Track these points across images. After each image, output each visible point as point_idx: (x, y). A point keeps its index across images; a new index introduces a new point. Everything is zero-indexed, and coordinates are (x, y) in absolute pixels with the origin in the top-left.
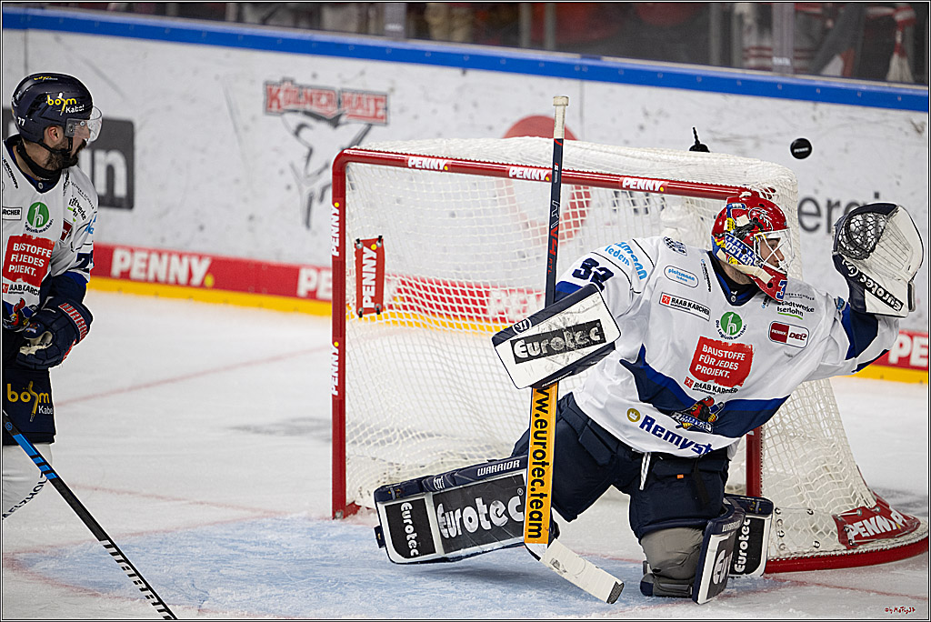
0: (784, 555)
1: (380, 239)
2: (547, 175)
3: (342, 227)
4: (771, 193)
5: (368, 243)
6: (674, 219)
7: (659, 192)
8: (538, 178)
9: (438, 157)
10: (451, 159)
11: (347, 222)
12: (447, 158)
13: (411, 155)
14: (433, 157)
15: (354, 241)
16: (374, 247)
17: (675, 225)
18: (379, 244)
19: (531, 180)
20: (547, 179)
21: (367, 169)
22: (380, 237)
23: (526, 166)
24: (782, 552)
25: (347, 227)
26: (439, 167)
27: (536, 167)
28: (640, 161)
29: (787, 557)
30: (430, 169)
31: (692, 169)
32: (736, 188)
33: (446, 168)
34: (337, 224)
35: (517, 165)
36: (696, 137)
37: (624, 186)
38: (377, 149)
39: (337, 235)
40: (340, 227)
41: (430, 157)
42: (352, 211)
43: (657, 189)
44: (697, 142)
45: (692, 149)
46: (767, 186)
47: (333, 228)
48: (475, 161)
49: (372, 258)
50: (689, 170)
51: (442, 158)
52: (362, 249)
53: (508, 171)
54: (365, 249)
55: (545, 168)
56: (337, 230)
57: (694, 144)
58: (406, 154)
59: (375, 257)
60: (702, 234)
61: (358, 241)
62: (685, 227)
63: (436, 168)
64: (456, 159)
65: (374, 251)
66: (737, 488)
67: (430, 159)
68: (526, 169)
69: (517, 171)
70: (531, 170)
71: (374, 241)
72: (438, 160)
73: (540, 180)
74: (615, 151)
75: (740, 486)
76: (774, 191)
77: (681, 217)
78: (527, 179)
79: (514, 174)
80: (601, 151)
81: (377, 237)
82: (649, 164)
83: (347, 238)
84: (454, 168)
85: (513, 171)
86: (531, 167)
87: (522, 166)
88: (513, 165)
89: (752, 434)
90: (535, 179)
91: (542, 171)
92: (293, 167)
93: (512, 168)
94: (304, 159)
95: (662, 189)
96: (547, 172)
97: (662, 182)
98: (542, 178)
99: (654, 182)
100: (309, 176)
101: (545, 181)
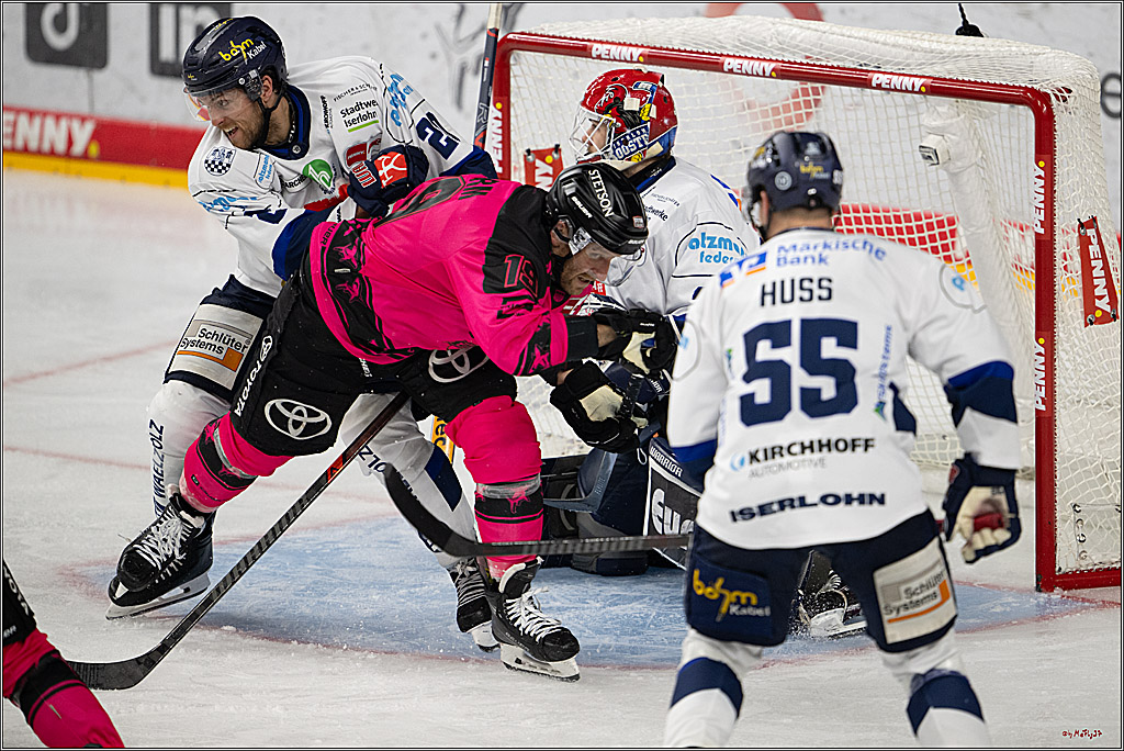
0: (1085, 565)
1: (557, 149)
2: (773, 70)
3: (506, 135)
4: (1066, 95)
5: (541, 155)
6: (939, 123)
7: (920, 92)
8: (761, 74)
9: (631, 45)
10: (648, 47)
11: (512, 128)
12: (642, 46)
13: (595, 41)
14: (625, 44)
15: (522, 151)
16: (549, 159)
17: (939, 131)
18: (555, 156)
19: (753, 75)
20: (774, 74)
21: (537, 58)
22: (557, 146)
23: (746, 57)
24: (1083, 563)
25: (512, 133)
26: (632, 57)
27: (758, 59)
28: (894, 50)
29: (1089, 568)
30: (620, 61)
31: (963, 64)
32: (1020, 87)
33: (641, 59)
34: (500, 131)
35: (734, 56)
36: (963, 16)
37: (874, 85)
38: (551, 34)
39: (500, 146)
40: (502, 135)
41: (620, 44)
42: (519, 112)
43: (916, 89)
44: (965, 22)
45: (960, 32)
46: (1060, 85)
47: (494, 136)
48: (679, 50)
49: (547, 175)
50: (958, 65)
51: (636, 46)
52: (534, 162)
53: (723, 64)
54: (538, 163)
55: (771, 60)
56: (500, 138)
57: (961, 25)
58: (589, 40)
59: (551, 173)
60: (976, 143)
61: (529, 151)
62: (954, 134)
63: (629, 59)
64: (655, 48)
65: (550, 165)
66: (1023, 471)
67: (620, 47)
68: (746, 62)
69: (734, 63)
70: (752, 62)
71: (549, 152)
72: (631, 48)
73: (764, 76)
74: (861, 35)
75: (1029, 468)
76: (1069, 91)
77: (949, 121)
78: (747, 74)
79: (730, 67)
80: (843, 35)
81: (553, 146)
82: (906, 53)
83: (512, 148)
84: (653, 60)
85: (729, 63)
86: (752, 58)
87: (740, 57)
88: (728, 56)
89: (1043, 408)
90: (758, 75)
91: (766, 64)
92: (438, 28)
93: (728, 60)
94: (454, 19)
95: (923, 89)
96: (773, 65)
97: (923, 80)
98: (767, 74)
99: (912, 79)
100: (460, 41)
101: (771, 76)
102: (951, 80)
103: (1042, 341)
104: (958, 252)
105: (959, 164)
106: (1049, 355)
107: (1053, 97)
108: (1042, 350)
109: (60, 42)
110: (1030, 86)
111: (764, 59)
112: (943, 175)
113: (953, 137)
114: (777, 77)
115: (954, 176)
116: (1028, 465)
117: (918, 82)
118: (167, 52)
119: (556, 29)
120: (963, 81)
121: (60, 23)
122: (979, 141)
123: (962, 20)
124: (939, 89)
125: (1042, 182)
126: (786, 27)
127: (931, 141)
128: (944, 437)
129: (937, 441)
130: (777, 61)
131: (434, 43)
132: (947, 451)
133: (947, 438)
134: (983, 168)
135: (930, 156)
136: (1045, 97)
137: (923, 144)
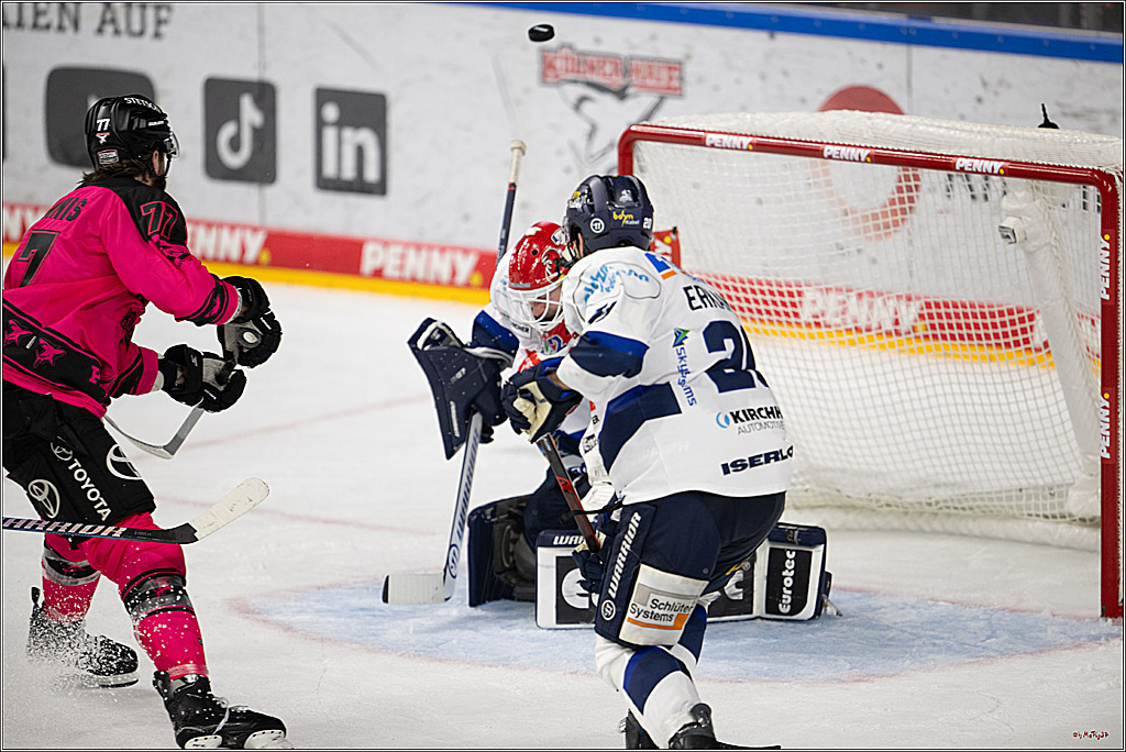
1: (675, 231)
2: (868, 156)
5: (660, 236)
6: (1017, 206)
7: (999, 174)
8: (857, 159)
9: (741, 135)
10: (756, 136)
12: (751, 136)
13: (709, 132)
14: (736, 134)
16: (667, 240)
17: (1016, 214)
18: (673, 237)
19: (849, 160)
20: (869, 159)
22: (675, 228)
23: (844, 145)
26: (742, 145)
27: (855, 146)
30: (731, 148)
32: (1088, 169)
33: (751, 147)
35: (834, 144)
36: (1045, 115)
37: (958, 168)
41: (731, 134)
43: (996, 172)
44: (1046, 120)
45: (1041, 127)
51: (746, 135)
53: (823, 151)
55: (866, 147)
57: (1042, 122)
58: (703, 131)
59: (670, 252)
62: (1030, 217)
63: (739, 147)
64: (762, 137)
65: (669, 245)
66: (1090, 520)
67: (732, 137)
68: (844, 148)
69: (833, 150)
70: (849, 149)
71: (667, 233)
72: (741, 138)
73: (860, 161)
74: (948, 126)
75: (1095, 517)
77: (1025, 205)
78: (844, 160)
79: (829, 153)
80: (932, 127)
81: (670, 228)
84: (759, 147)
85: (828, 150)
86: (849, 146)
87: (839, 145)
88: (828, 144)
89: (1108, 456)
90: (854, 161)
91: (861, 150)
92: (573, 146)
93: (827, 147)
94: (585, 138)
95: (1002, 172)
96: (868, 151)
97: (1002, 163)
98: (863, 159)
99: (992, 162)
100: (592, 156)
101: (866, 161)
102: (1026, 163)
103: (1107, 396)
104: (1037, 341)
105: (1035, 243)
106: (1113, 409)
107: (1117, 179)
108: (1107, 404)
109: (234, 161)
110: (1096, 168)
111: (860, 147)
112: (1020, 253)
113: (1029, 219)
114: (872, 162)
115: (1030, 254)
116: (1094, 514)
117: (998, 165)
118: (330, 170)
119: (674, 121)
120: (1038, 164)
121: (235, 145)
122: (1053, 223)
123: (1043, 118)
124: (1015, 171)
125: (1108, 254)
126: (881, 120)
127: (1009, 222)
128: (1021, 490)
129: (1014, 493)
130: (871, 148)
131: (569, 160)
132: (1023, 502)
133: (1024, 491)
134: (1056, 247)
135: (1008, 235)
136: (1110, 178)
137: (1003, 225)
